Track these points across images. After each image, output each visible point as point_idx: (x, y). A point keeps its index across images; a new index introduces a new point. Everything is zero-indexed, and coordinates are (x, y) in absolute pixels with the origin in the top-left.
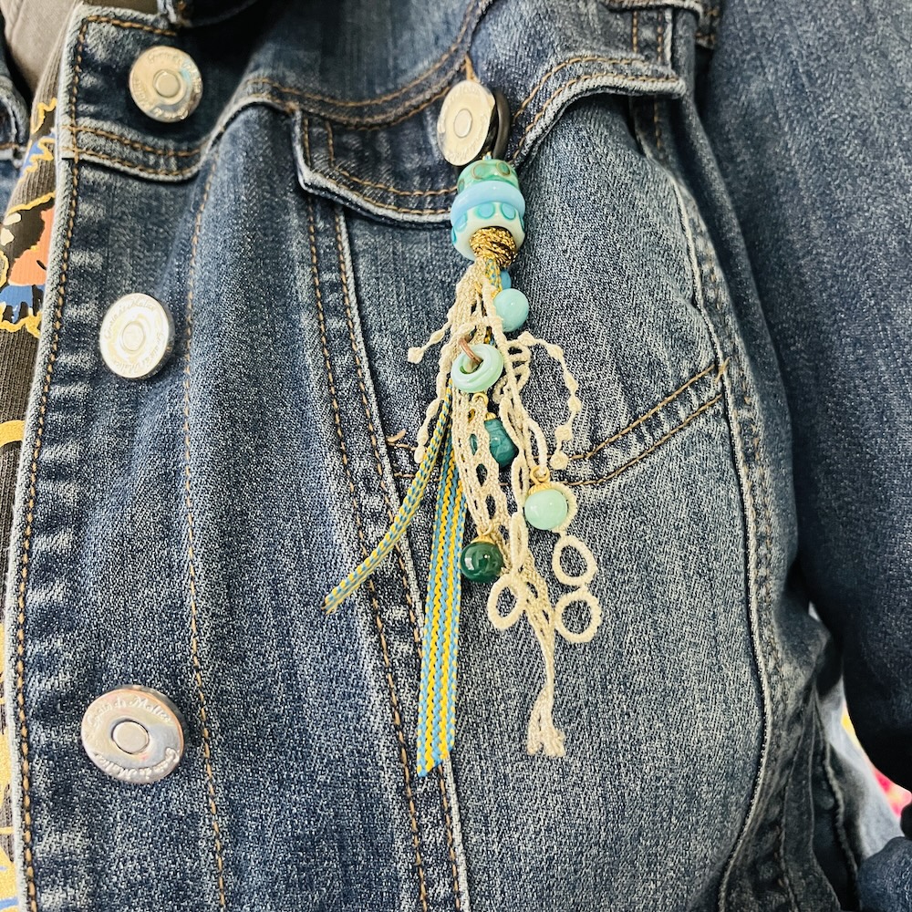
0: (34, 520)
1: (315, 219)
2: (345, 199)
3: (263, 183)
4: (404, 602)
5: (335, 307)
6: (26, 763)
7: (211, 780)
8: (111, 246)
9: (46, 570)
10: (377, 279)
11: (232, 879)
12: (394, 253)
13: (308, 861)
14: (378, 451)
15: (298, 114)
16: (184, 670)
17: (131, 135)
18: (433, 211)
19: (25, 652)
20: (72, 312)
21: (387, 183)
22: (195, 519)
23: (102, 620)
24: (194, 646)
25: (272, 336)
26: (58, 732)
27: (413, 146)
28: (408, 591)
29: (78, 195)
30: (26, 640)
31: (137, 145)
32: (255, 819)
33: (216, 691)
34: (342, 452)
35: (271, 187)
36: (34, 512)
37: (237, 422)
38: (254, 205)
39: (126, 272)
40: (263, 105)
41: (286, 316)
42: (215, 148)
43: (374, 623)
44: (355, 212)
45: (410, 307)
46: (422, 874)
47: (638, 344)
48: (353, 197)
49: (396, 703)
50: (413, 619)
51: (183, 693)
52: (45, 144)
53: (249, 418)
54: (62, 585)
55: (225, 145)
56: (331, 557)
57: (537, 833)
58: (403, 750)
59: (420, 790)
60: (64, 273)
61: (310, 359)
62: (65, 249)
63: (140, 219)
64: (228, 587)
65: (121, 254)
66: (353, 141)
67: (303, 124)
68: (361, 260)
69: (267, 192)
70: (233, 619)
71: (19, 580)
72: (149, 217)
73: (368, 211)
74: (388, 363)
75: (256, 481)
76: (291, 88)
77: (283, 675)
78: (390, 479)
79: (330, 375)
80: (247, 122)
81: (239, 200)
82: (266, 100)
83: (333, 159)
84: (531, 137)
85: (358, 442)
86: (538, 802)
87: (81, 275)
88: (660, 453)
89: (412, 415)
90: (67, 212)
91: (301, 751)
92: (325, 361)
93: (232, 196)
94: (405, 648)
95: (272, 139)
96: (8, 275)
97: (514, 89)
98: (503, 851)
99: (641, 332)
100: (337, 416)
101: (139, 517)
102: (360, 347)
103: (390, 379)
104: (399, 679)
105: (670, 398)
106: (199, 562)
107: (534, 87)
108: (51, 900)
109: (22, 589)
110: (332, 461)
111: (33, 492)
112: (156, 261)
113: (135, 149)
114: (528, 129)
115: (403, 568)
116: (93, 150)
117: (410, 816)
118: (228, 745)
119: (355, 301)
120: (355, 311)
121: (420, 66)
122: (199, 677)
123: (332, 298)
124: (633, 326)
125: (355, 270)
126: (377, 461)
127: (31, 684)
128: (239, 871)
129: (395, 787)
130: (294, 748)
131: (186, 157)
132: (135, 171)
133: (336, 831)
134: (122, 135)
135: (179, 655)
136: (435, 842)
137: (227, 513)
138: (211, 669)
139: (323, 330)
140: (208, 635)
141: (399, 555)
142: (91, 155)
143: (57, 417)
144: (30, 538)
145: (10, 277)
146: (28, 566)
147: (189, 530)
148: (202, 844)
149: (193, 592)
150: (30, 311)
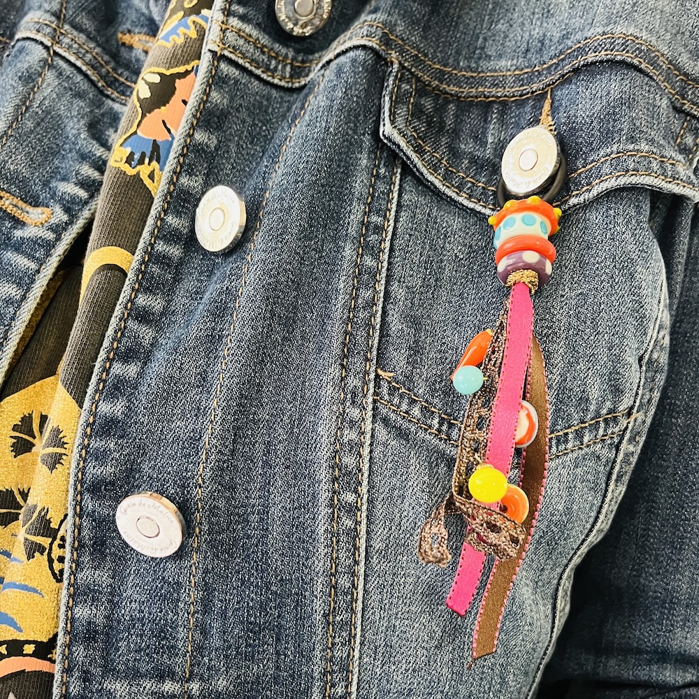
0: (118, 348)
1: (379, 164)
2: (408, 158)
3: (349, 122)
4: (356, 491)
5: (373, 247)
6: (77, 519)
7: (195, 563)
8: (225, 132)
9: (115, 389)
10: (410, 235)
11: (198, 636)
12: (429, 215)
13: (254, 641)
14: (368, 376)
15: (396, 66)
16: (191, 485)
17: (265, 40)
18: (467, 196)
19: (89, 445)
20: (184, 180)
21: (442, 153)
22: (225, 379)
23: (145, 436)
24: (201, 470)
25: (320, 252)
26: (100, 504)
27: (472, 131)
28: (360, 484)
29: (212, 83)
30: (91, 436)
31: (266, 50)
32: (221, 601)
33: (211, 505)
34: (342, 365)
35: (355, 125)
36: (119, 342)
37: (275, 315)
38: (338, 138)
39: (230, 158)
40: (371, 49)
41: (335, 239)
42: (322, 71)
43: (332, 499)
44: (411, 170)
45: (426, 269)
46: (329, 677)
47: (579, 382)
48: (414, 157)
49: (334, 558)
50: (359, 504)
51: (188, 500)
52: (194, 22)
53: (284, 315)
54: (122, 404)
55: (330, 73)
56: (313, 441)
57: (407, 670)
58: (333, 589)
59: (338, 618)
60: (187, 146)
61: (342, 284)
62: (193, 127)
63: (251, 113)
64: (235, 435)
65: (230, 140)
66: (428, 104)
67: (396, 76)
68: (403, 214)
69: (351, 129)
70: (233, 459)
71: (96, 391)
72: (258, 114)
73: (422, 174)
74: (397, 310)
75: (276, 364)
76: (397, 36)
77: (259, 510)
78: (370, 400)
79: (353, 302)
80: (354, 61)
81: (328, 130)
82: (375, 46)
83: (410, 119)
84: (573, 201)
85: (357, 363)
86: (411, 650)
87: (198, 151)
88: (557, 461)
89: (401, 359)
90: (202, 96)
91: (261, 566)
92: (353, 289)
93: (324, 125)
94: (349, 523)
95: (369, 82)
96: (138, 126)
97: (577, 152)
98: (383, 675)
99: (586, 374)
100: (348, 336)
101: (185, 367)
102: (381, 287)
103: (394, 323)
104: (341, 543)
105: (583, 425)
106: (219, 412)
107: (593, 161)
108: (81, 613)
109: (97, 398)
110: (335, 371)
111: (123, 325)
112: (254, 154)
113: (263, 53)
114: (574, 193)
115: (361, 467)
116: (234, 47)
117: (329, 635)
118: (212, 544)
119: (388, 248)
120: (386, 257)
121: (503, 63)
122: (200, 492)
123: (373, 238)
124: (583, 368)
125: (396, 221)
126: (365, 383)
127: (88, 468)
128: (205, 633)
129: (322, 612)
130: (255, 562)
131: (299, 67)
132: (258, 72)
133: (277, 626)
134: (258, 39)
135: (189, 474)
136: (342, 657)
137: (249, 382)
138: (210, 488)
139: (359, 262)
140: (212, 464)
141: (361, 457)
142: (231, 52)
143: (155, 269)
144: (111, 361)
145: (140, 128)
146: (105, 381)
147: (219, 386)
148: (181, 605)
149: (210, 431)
150: (147, 160)
